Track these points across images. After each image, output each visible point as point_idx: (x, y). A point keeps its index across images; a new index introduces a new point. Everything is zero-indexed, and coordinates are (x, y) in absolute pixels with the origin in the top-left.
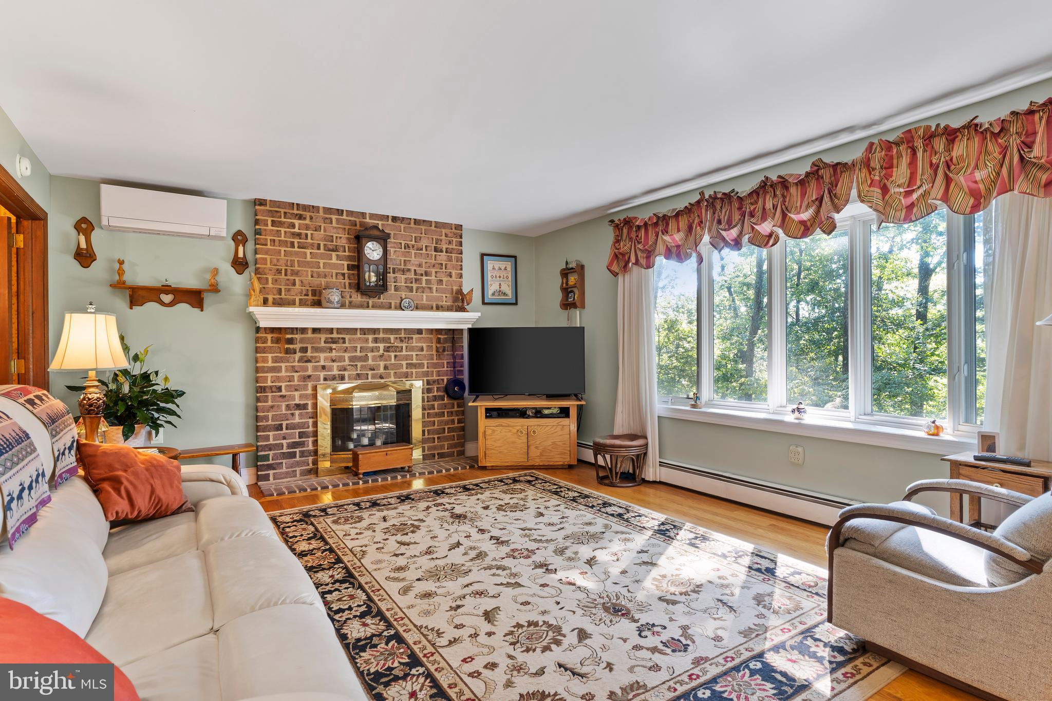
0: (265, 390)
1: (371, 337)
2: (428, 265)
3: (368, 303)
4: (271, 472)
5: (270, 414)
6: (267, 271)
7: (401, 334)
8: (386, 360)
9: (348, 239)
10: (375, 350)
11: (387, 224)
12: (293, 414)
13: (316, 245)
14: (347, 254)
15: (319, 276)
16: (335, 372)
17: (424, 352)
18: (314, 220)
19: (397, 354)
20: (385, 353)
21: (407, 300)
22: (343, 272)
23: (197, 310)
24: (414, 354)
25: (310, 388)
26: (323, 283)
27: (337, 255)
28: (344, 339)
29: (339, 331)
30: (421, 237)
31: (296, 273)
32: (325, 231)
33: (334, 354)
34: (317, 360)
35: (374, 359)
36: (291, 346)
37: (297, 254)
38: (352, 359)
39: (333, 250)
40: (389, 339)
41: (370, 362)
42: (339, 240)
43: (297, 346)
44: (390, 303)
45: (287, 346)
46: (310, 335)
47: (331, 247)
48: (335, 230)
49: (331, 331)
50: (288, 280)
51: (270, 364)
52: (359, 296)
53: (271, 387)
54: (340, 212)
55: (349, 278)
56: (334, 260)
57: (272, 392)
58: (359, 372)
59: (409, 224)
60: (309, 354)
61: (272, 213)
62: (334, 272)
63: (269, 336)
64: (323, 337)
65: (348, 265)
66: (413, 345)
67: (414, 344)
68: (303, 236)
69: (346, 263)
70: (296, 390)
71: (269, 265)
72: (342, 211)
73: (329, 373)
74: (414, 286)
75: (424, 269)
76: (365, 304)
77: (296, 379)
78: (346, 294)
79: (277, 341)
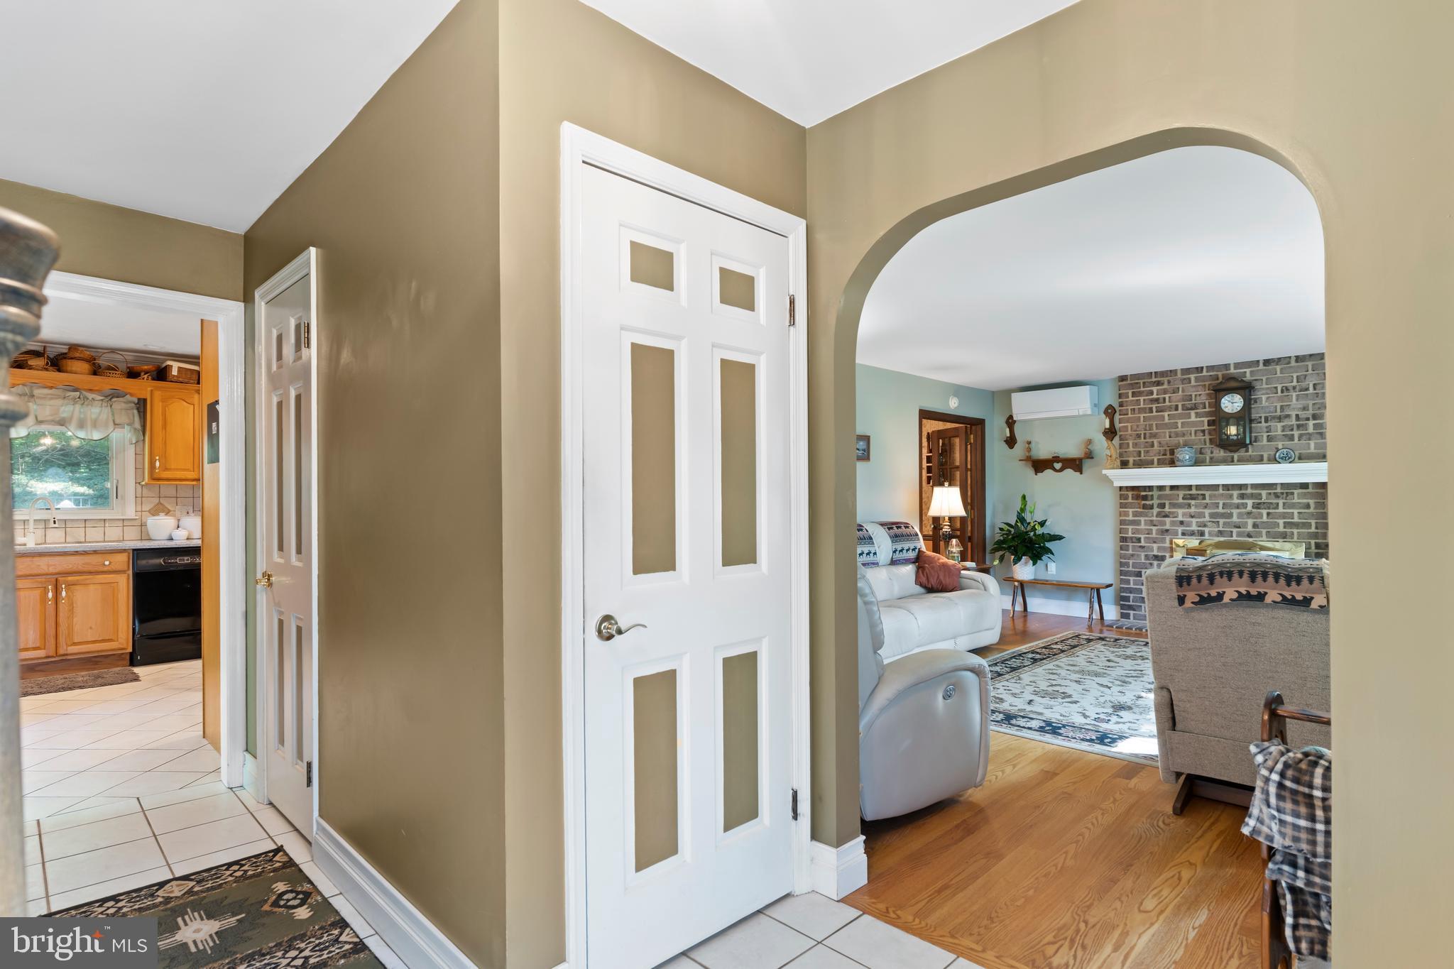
0: (1126, 540)
1: (1235, 493)
2: (1317, 406)
3: (1233, 458)
4: (1132, 612)
5: (1131, 562)
6: (1128, 437)
7: (1276, 489)
8: (1256, 518)
9: (1208, 394)
10: (1241, 507)
11: (1258, 370)
12: (1151, 564)
13: (1174, 407)
14: (1207, 410)
15: (1177, 435)
16: (1194, 528)
17: (1312, 510)
18: (1171, 384)
19: (1271, 511)
20: (1254, 510)
21: (1285, 450)
22: (1203, 428)
23: (1078, 474)
24: (1296, 512)
25: (1168, 541)
26: (1181, 442)
27: (1196, 413)
28: (1204, 495)
29: (1198, 487)
30: (1306, 376)
31: (1154, 436)
32: (1183, 391)
33: (1193, 510)
34: (1176, 515)
35: (1240, 516)
36: (1147, 502)
37: (1155, 417)
38: (1212, 515)
39: (1192, 409)
40: (1260, 494)
41: (1235, 519)
42: (1198, 397)
43: (1156, 502)
44: (1262, 456)
45: (1143, 502)
46: (1168, 492)
47: (1189, 406)
48: (1194, 389)
49: (1190, 487)
50: (1147, 442)
51: (1131, 518)
52: (1222, 451)
53: (1132, 538)
54: (1200, 370)
55: (1210, 434)
56: (1193, 418)
57: (1132, 542)
58: (1221, 529)
59: (1289, 363)
60: (1167, 509)
61: (1132, 386)
62: (1193, 430)
63: (1130, 494)
64: (1181, 493)
65: (1208, 421)
66: (1294, 501)
67: (1296, 500)
68: (1161, 400)
69: (1206, 420)
70: (1155, 542)
71: (1130, 432)
72: (1202, 368)
73: (1188, 528)
74: (1296, 433)
75: (1311, 412)
76: (1230, 459)
77: (1154, 532)
78: (1207, 450)
79: (1137, 497)
